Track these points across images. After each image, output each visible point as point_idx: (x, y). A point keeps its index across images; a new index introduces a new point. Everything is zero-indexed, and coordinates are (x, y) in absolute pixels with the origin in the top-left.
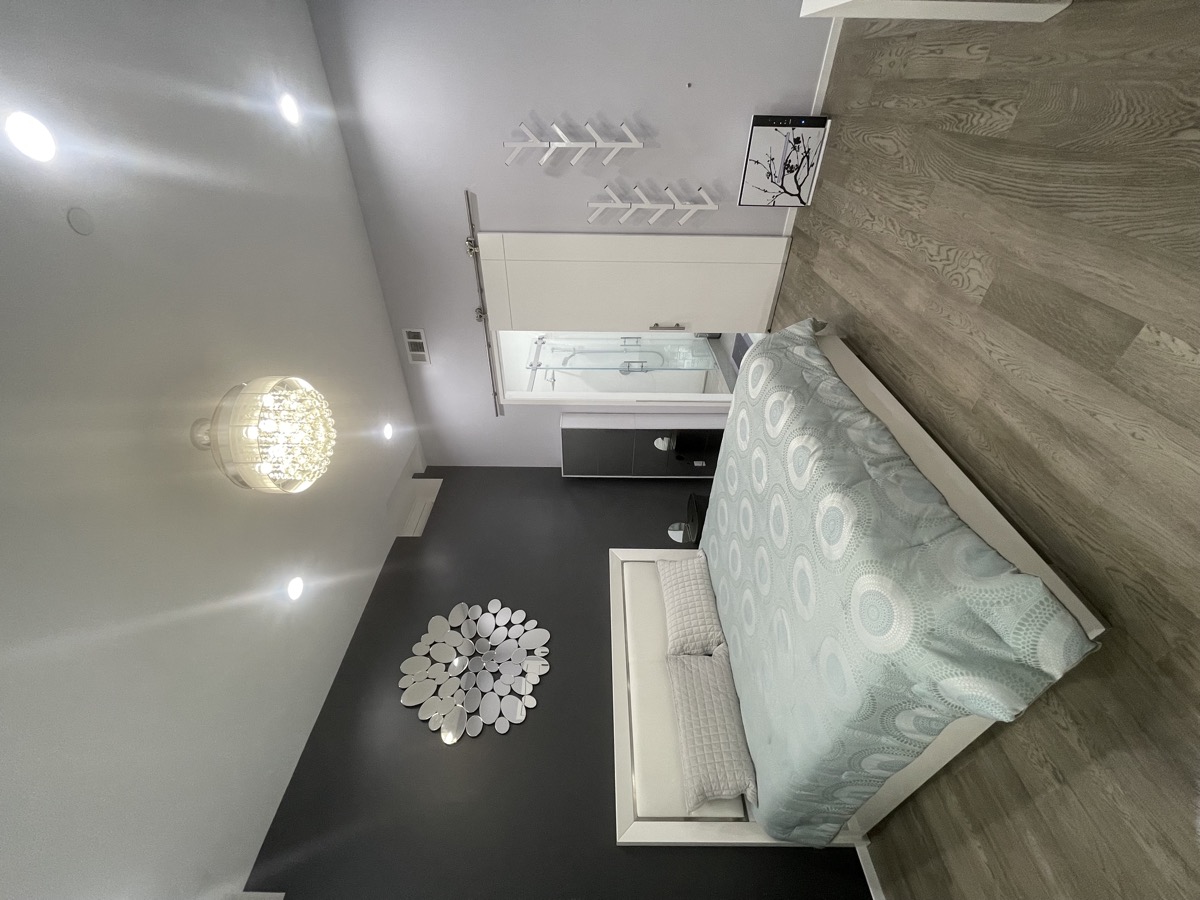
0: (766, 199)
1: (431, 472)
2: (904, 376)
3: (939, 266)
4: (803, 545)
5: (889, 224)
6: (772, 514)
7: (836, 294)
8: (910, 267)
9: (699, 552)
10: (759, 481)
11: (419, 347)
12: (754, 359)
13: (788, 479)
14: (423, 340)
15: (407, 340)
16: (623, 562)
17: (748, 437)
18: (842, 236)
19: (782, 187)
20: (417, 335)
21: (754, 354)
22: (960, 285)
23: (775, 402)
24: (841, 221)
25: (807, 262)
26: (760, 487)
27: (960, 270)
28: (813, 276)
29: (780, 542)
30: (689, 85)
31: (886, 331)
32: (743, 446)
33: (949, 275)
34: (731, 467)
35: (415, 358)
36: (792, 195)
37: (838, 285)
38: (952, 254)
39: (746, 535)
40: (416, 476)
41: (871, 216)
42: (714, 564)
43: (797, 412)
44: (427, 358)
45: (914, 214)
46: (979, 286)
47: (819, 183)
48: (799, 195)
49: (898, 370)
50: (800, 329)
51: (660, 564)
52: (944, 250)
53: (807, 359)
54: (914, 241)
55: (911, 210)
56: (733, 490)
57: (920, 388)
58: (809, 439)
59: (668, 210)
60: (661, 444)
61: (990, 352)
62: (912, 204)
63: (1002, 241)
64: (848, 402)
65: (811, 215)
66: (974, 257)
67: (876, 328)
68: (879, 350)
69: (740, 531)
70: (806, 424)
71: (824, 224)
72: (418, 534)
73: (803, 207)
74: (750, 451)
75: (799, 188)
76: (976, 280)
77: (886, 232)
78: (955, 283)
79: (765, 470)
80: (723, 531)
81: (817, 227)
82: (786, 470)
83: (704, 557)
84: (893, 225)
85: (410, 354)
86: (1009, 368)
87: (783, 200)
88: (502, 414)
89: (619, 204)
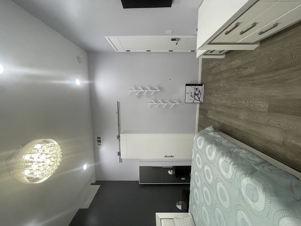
0: (191, 101)
1: (97, 183)
2: (248, 139)
3: (248, 105)
4: (238, 205)
5: (227, 100)
6: (218, 191)
7: (216, 121)
8: (238, 108)
9: (189, 214)
10: (209, 178)
11: (100, 141)
12: (198, 137)
13: (222, 175)
14: (101, 139)
15: (97, 139)
16: (161, 219)
17: (201, 163)
18: (214, 107)
19: (195, 98)
20: (100, 138)
21: (197, 136)
22: (257, 108)
23: (209, 148)
24: (212, 104)
25: (205, 115)
26: (210, 181)
27: (255, 105)
28: (208, 118)
29: (226, 205)
30: (170, 79)
31: (236, 127)
32: (200, 166)
33: (252, 107)
34: (197, 176)
35: (98, 145)
36: (198, 100)
37: (216, 118)
38: (250, 102)
39: (209, 203)
40: (92, 184)
41: (221, 100)
42: (196, 219)
43: (218, 150)
44: (102, 144)
45: (234, 96)
46: (264, 107)
47: (204, 97)
48: (199, 100)
49: (245, 137)
50: (210, 129)
51: (175, 219)
52: (247, 101)
53: (215, 135)
54: (236, 102)
55: (232, 95)
56: (199, 184)
57: (256, 141)
58: (226, 158)
59: (167, 105)
60: (170, 172)
61: (279, 124)
62: (232, 94)
63: (266, 94)
64: (234, 146)
65: (204, 104)
66: (259, 100)
67: (232, 127)
68: (235, 133)
69: (205, 201)
70: (223, 153)
71: (208, 105)
72: (87, 208)
73: (201, 103)
74: (203, 168)
75: (199, 99)
76: (262, 106)
77: (227, 102)
78: (255, 108)
79: (211, 174)
80: (198, 203)
81: (206, 107)
82: (219, 171)
83: (191, 216)
84: (229, 100)
85: (97, 143)
86: (291, 127)
87: (195, 101)
88: (122, 162)
89: (155, 103)
